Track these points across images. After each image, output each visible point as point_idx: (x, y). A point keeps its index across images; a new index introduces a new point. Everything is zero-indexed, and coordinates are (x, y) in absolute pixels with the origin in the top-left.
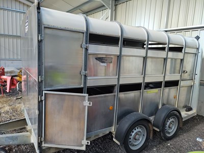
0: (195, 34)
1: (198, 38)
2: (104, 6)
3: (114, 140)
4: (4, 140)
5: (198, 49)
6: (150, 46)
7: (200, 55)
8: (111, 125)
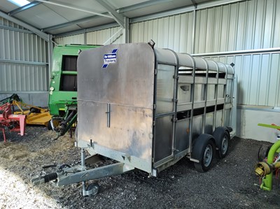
0: (230, 60)
1: (233, 65)
2: (116, 22)
3: (191, 159)
4: (101, 172)
5: (233, 75)
6: (179, 72)
7: (235, 80)
8: (186, 147)
